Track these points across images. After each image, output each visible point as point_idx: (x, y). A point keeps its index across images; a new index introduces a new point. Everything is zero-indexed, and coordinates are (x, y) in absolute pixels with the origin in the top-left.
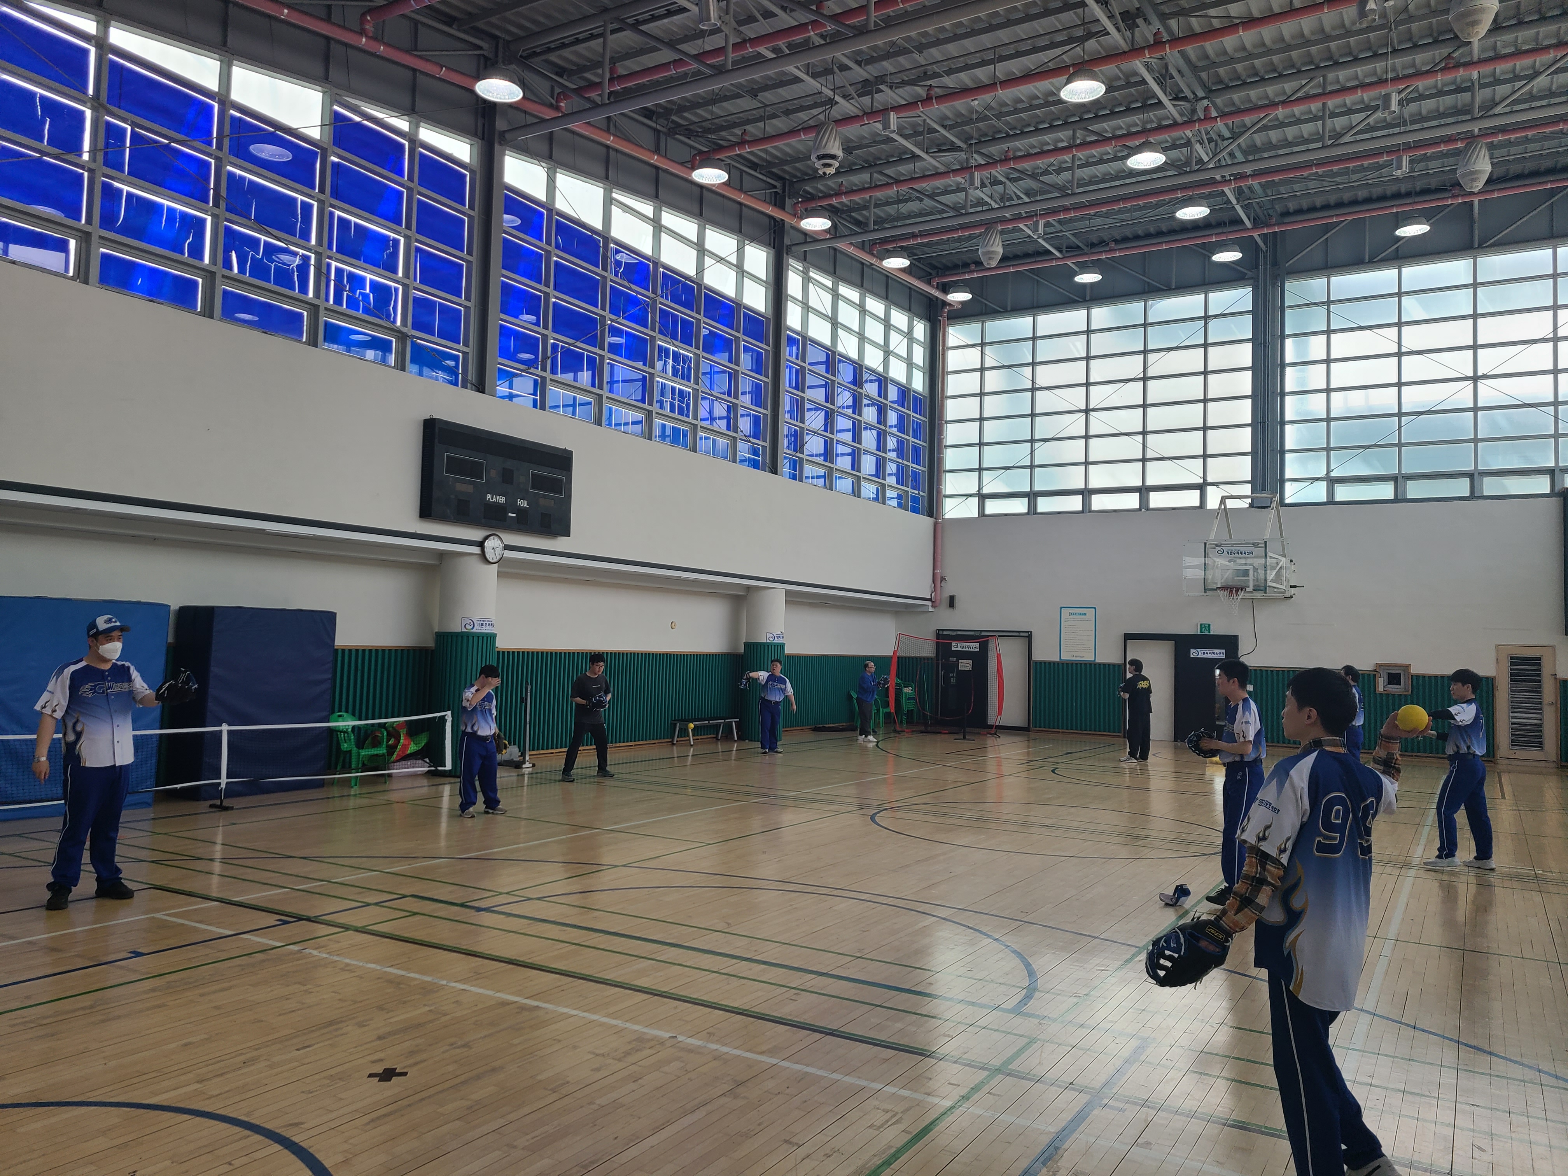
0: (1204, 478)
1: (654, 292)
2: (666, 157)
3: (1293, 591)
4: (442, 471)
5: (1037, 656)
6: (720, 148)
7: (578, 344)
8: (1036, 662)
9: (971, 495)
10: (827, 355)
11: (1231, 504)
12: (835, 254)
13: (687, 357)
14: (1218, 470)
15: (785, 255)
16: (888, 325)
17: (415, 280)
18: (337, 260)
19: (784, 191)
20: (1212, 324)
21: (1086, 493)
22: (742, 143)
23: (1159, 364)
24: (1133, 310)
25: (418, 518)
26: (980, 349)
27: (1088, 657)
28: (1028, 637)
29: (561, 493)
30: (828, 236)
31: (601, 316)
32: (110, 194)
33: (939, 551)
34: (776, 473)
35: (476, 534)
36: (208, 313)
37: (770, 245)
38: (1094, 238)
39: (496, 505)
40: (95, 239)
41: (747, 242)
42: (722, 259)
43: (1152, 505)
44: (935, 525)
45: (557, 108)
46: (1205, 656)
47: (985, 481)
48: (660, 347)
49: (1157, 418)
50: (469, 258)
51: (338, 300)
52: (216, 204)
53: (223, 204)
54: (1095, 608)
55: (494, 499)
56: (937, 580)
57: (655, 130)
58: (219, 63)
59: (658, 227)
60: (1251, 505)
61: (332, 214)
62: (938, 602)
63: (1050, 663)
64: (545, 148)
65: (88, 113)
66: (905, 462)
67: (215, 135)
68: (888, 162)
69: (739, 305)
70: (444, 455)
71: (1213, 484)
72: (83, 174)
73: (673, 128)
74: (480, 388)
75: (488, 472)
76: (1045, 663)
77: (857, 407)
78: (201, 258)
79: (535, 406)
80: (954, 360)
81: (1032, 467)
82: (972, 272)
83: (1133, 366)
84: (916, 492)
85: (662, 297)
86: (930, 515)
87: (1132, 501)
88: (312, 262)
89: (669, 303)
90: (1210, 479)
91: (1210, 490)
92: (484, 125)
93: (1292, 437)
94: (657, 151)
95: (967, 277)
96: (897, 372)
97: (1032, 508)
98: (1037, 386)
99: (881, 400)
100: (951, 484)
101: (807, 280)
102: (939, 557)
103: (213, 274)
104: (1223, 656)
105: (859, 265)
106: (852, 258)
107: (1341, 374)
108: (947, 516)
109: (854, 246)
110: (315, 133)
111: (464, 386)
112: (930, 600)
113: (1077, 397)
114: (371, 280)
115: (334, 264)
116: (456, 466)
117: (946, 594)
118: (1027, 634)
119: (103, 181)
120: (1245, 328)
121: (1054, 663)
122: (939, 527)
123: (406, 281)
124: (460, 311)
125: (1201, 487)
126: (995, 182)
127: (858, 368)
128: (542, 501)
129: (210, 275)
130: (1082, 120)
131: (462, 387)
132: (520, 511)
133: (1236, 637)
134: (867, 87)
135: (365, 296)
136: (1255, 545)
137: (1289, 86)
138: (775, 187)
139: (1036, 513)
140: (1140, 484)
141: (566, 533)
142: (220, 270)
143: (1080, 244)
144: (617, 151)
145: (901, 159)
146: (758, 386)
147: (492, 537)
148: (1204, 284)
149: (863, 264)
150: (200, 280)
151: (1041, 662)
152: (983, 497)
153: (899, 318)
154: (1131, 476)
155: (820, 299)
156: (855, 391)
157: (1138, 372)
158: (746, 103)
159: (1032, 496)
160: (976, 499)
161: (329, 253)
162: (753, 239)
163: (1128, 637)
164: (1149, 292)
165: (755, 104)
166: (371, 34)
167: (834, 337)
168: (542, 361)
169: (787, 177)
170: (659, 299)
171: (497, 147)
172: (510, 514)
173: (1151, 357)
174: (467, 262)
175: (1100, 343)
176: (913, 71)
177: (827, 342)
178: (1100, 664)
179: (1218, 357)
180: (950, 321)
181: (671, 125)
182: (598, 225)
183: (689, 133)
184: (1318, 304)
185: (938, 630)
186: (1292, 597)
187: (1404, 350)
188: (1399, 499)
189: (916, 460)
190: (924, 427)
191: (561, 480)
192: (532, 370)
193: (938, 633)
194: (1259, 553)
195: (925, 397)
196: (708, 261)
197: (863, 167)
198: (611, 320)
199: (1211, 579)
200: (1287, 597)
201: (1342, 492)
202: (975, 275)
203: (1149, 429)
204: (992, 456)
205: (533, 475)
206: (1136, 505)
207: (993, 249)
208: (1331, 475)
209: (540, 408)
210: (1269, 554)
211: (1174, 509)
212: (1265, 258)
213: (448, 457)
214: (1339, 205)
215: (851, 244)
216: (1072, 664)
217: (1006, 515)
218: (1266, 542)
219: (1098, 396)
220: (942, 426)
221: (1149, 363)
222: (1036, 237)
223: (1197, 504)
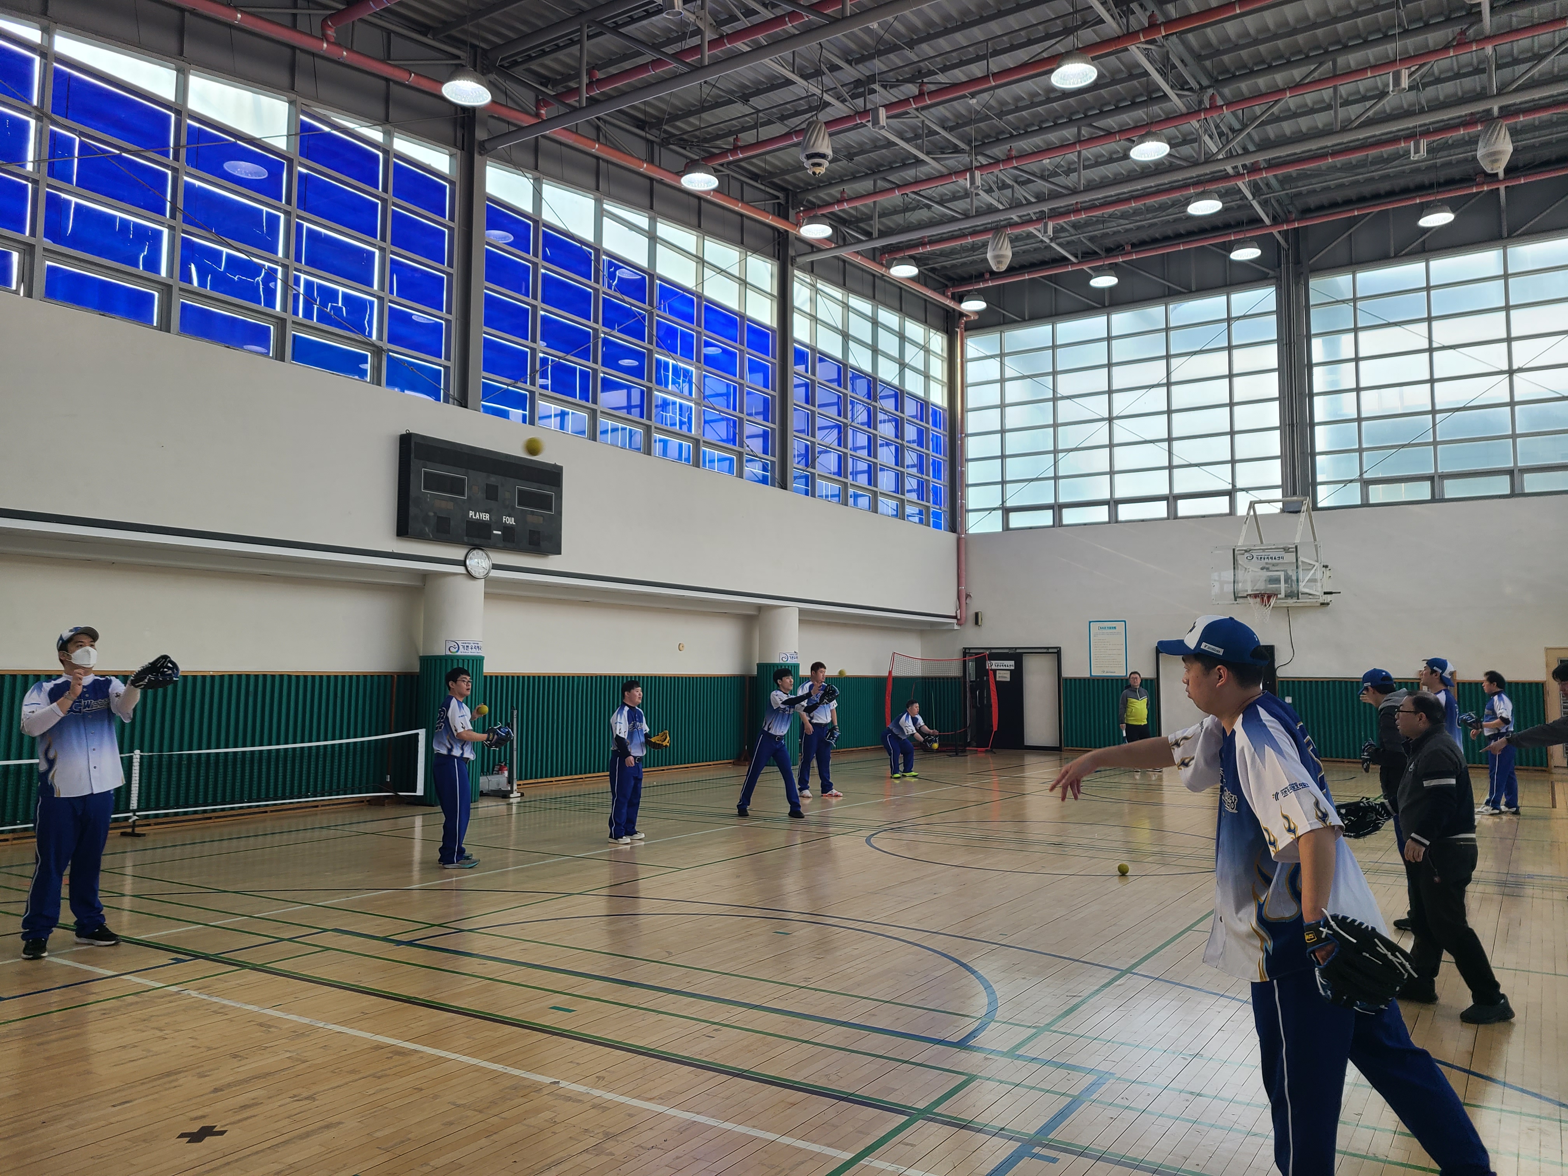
0: (1234, 485)
1: (651, 304)
2: (660, 167)
3: (1328, 598)
4: (419, 488)
5: (1067, 673)
6: (712, 156)
7: (569, 357)
8: (1066, 679)
9: (994, 509)
10: (839, 368)
11: (1261, 509)
13: (688, 370)
14: (1246, 475)
15: (790, 266)
16: (902, 337)
17: (391, 292)
18: (306, 273)
19: (787, 202)
20: (1235, 325)
21: (1112, 503)
22: (735, 149)
23: (1183, 368)
24: (1154, 314)
25: (395, 537)
26: (999, 359)
27: (1118, 672)
28: (1057, 653)
29: (551, 510)
30: (833, 245)
31: (594, 329)
32: (55, 206)
33: (963, 567)
34: (786, 489)
35: (458, 553)
36: (165, 326)
37: (774, 256)
38: (1109, 242)
39: (480, 524)
40: (39, 251)
41: (749, 253)
42: (723, 271)
43: (1181, 513)
44: (959, 540)
45: (538, 115)
47: (1008, 494)
48: (658, 362)
49: (1183, 424)
50: (449, 270)
51: (308, 314)
52: (173, 216)
53: (179, 216)
54: (1125, 621)
55: (477, 516)
56: (962, 597)
57: (648, 140)
58: (175, 72)
59: (653, 238)
60: (1283, 511)
61: (299, 227)
62: (963, 619)
63: (1080, 679)
64: (530, 159)
65: (32, 123)
66: (924, 477)
67: (172, 145)
68: (893, 168)
69: (743, 317)
70: (422, 470)
71: (1242, 490)
72: (27, 185)
73: (666, 138)
74: (463, 401)
75: (470, 488)
76: (1075, 679)
77: (872, 421)
78: (157, 270)
79: (524, 421)
80: (974, 372)
81: (1056, 478)
82: (986, 281)
83: (1156, 372)
84: (938, 507)
85: (660, 309)
86: (953, 528)
87: (1160, 510)
88: (280, 275)
89: (667, 315)
90: (1239, 485)
91: (1240, 496)
92: (463, 136)
93: (1322, 438)
94: (651, 161)
95: (982, 285)
96: (914, 384)
97: (1058, 521)
98: (1059, 396)
99: (898, 413)
100: (974, 498)
101: (815, 292)
102: (963, 573)
103: (169, 287)
105: (871, 278)
106: (863, 270)
107: (1372, 373)
108: (971, 531)
109: (862, 255)
110: (281, 144)
111: (446, 401)
112: (955, 617)
113: (1099, 406)
114: (343, 292)
115: (303, 277)
116: (433, 482)
117: (972, 611)
118: (1056, 651)
119: (47, 192)
120: (1270, 327)
121: (1085, 679)
122: (963, 542)
123: (382, 294)
124: (442, 324)
125: (1231, 493)
126: (1003, 186)
127: (873, 382)
128: (530, 518)
129: (166, 289)
130: (1086, 116)
131: (444, 402)
132: (506, 529)
133: (1271, 649)
134: (861, 88)
135: (338, 310)
136: (1286, 550)
137: (1295, 74)
138: (778, 198)
139: (1061, 525)
140: (1168, 492)
141: (557, 551)
142: (177, 283)
143: (1097, 250)
144: (607, 162)
145: (906, 165)
146: (766, 401)
148: (1226, 286)
149: (874, 276)
150: (156, 294)
151: (1071, 679)
152: (1006, 511)
153: (915, 330)
154: (1158, 484)
155: (830, 312)
156: (870, 404)
157: (1161, 377)
158: (738, 109)
160: (1000, 512)
161: (297, 265)
162: (755, 251)
164: (1169, 295)
165: (748, 110)
166: (333, 40)
167: (845, 350)
168: (531, 375)
169: (790, 187)
170: (656, 311)
171: (477, 157)
172: (495, 532)
173: (1174, 362)
174: (448, 274)
175: (1121, 350)
176: (906, 69)
177: (839, 355)
179: (1243, 360)
180: (967, 333)
181: (663, 135)
182: (589, 237)
183: (683, 143)
184: (1343, 301)
185: (965, 649)
186: (1328, 604)
187: (1435, 345)
188: (1436, 498)
189: (937, 474)
190: (944, 440)
191: (551, 496)
192: (520, 384)
193: (966, 652)
194: (1290, 557)
195: (944, 410)
196: (708, 272)
197: (867, 175)
198: (605, 333)
199: (1240, 586)
200: (1322, 604)
201: (1377, 494)
202: (990, 284)
203: (1174, 435)
204: (1015, 468)
205: (519, 490)
206: (1164, 514)
207: (1001, 253)
208: (1365, 476)
209: (530, 424)
210: (1301, 559)
211: (1204, 516)
212: (1287, 256)
213: (425, 473)
214: (1362, 200)
215: (858, 253)
216: (1103, 680)
217: (1031, 528)
218: (1296, 547)
219: (1122, 404)
220: (962, 439)
221: (1173, 368)
222: (1047, 241)
223: (1227, 511)
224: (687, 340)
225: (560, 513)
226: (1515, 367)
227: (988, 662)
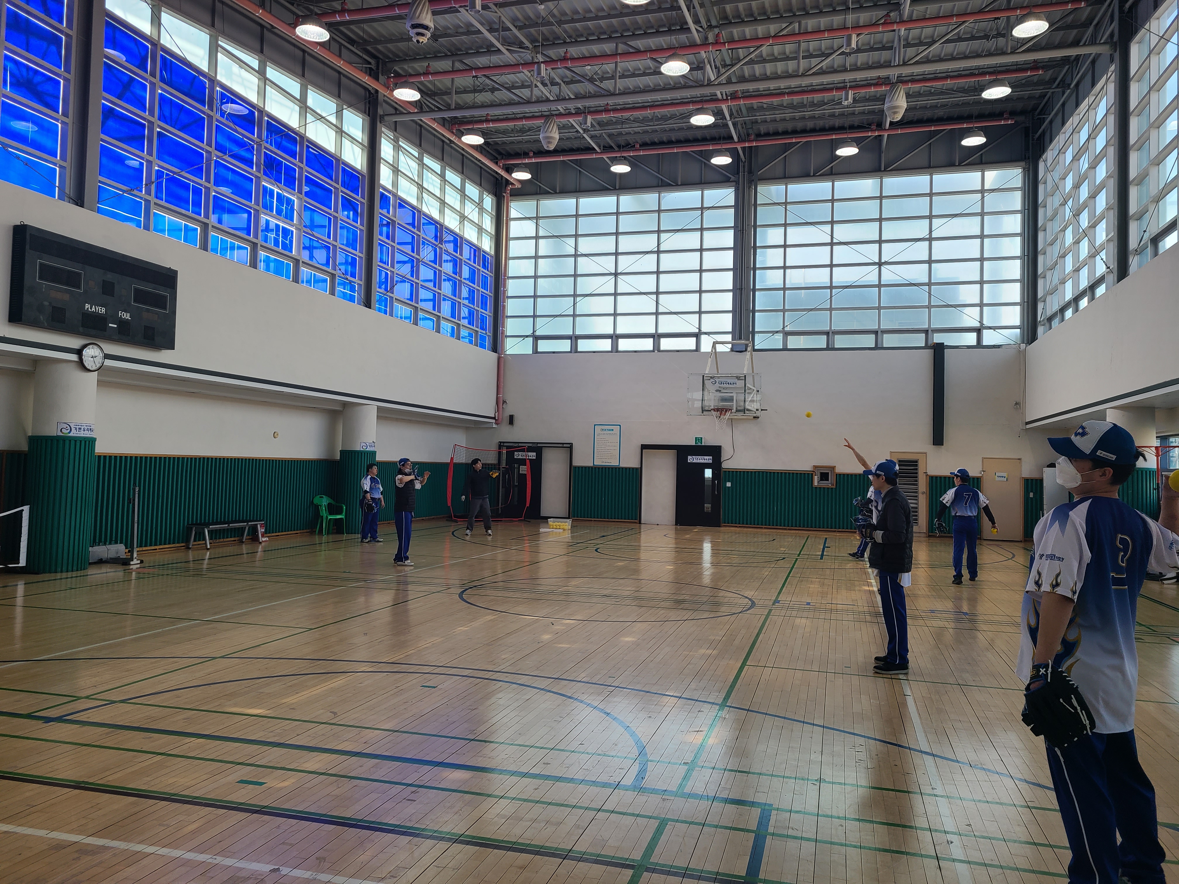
0: (700, 329)
1: (259, 137)
3: (759, 413)
4: (34, 277)
5: (577, 463)
6: (326, 14)
7: (183, 173)
8: (575, 467)
9: (527, 336)
10: (414, 214)
11: (720, 348)
12: (421, 130)
13: (291, 199)
14: (709, 323)
15: (378, 123)
16: (463, 195)
19: (378, 68)
20: (706, 213)
21: (614, 337)
22: (342, 11)
23: (669, 241)
24: (650, 199)
25: (7, 323)
26: (535, 221)
27: (614, 463)
29: (165, 309)
30: (416, 111)
31: (207, 151)
33: (502, 380)
34: (370, 308)
35: (74, 343)
37: (365, 113)
38: (621, 140)
39: (96, 316)
41: (345, 107)
42: (323, 117)
43: (662, 348)
44: (499, 359)
46: (698, 461)
47: (538, 325)
48: (265, 188)
49: (667, 282)
50: (66, 75)
54: (620, 425)
55: (93, 309)
56: (500, 402)
59: (263, 79)
60: (732, 350)
62: (500, 420)
63: (586, 467)
66: (475, 307)
68: (467, 53)
69: (338, 160)
70: (37, 260)
71: (705, 333)
74: (79, 200)
75: (87, 282)
76: (582, 467)
77: (437, 259)
79: (139, 226)
80: (515, 229)
81: (574, 316)
82: (531, 158)
83: (650, 242)
84: (484, 332)
85: (267, 142)
86: (495, 349)
87: (647, 344)
89: (273, 148)
90: (703, 330)
91: (703, 338)
93: (761, 301)
94: (264, 9)
95: (526, 161)
96: (470, 234)
97: (574, 349)
98: (579, 253)
99: (457, 256)
100: (511, 327)
101: (397, 148)
102: (501, 386)
104: (711, 461)
105: (440, 143)
106: (434, 135)
107: (794, 256)
108: (508, 353)
109: (438, 122)
111: (61, 199)
112: (494, 418)
113: (608, 264)
116: (50, 274)
117: (507, 414)
118: (569, 446)
120: (729, 217)
121: (589, 467)
122: (502, 360)
124: (57, 126)
125: (697, 335)
127: (439, 228)
128: (145, 315)
130: (622, 36)
131: (59, 199)
132: (122, 323)
133: (719, 448)
136: (738, 378)
137: (773, 28)
138: (370, 63)
139: (576, 351)
140: (654, 332)
141: (171, 346)
143: (614, 144)
144: (223, 3)
145: (478, 52)
146: (355, 233)
147: (91, 346)
148: (701, 183)
149: (443, 141)
151: (579, 467)
152: (536, 338)
153: (472, 190)
154: (647, 325)
155: (409, 166)
156: (437, 246)
157: (654, 246)
159: (573, 339)
160: (531, 339)
162: (350, 105)
163: (644, 447)
164: (662, 186)
167: (420, 199)
168: (146, 185)
169: (381, 57)
170: (264, 144)
173: (663, 236)
174: (65, 79)
175: (626, 223)
177: (415, 203)
178: (623, 468)
179: (711, 239)
180: (512, 198)
182: (204, 67)
184: (778, 204)
185: (500, 442)
186: (758, 417)
187: (835, 241)
188: (830, 348)
189: (484, 305)
190: (490, 281)
191: (166, 297)
192: (135, 192)
193: (501, 445)
194: (740, 383)
195: (491, 256)
196: (310, 118)
197: (446, 55)
198: (218, 157)
199: (706, 403)
200: (754, 417)
201: (793, 342)
202: (533, 160)
203: (661, 290)
204: (544, 306)
205: (135, 289)
206: (651, 348)
207: (551, 135)
208: (786, 329)
209: (144, 228)
210: (747, 385)
211: (678, 351)
212: (744, 167)
213: (41, 264)
214: (795, 132)
215: (434, 119)
216: (602, 468)
217: (554, 352)
218: (745, 376)
219: (624, 263)
220: (505, 280)
221: (662, 240)
222: (581, 132)
223: (694, 348)
224: (290, 172)
225: (174, 313)
226: (883, 261)
227: (516, 453)
